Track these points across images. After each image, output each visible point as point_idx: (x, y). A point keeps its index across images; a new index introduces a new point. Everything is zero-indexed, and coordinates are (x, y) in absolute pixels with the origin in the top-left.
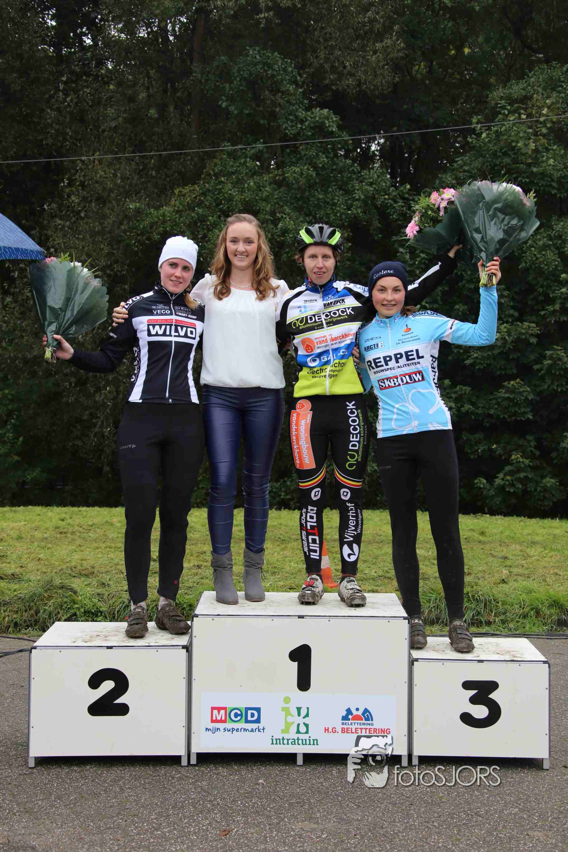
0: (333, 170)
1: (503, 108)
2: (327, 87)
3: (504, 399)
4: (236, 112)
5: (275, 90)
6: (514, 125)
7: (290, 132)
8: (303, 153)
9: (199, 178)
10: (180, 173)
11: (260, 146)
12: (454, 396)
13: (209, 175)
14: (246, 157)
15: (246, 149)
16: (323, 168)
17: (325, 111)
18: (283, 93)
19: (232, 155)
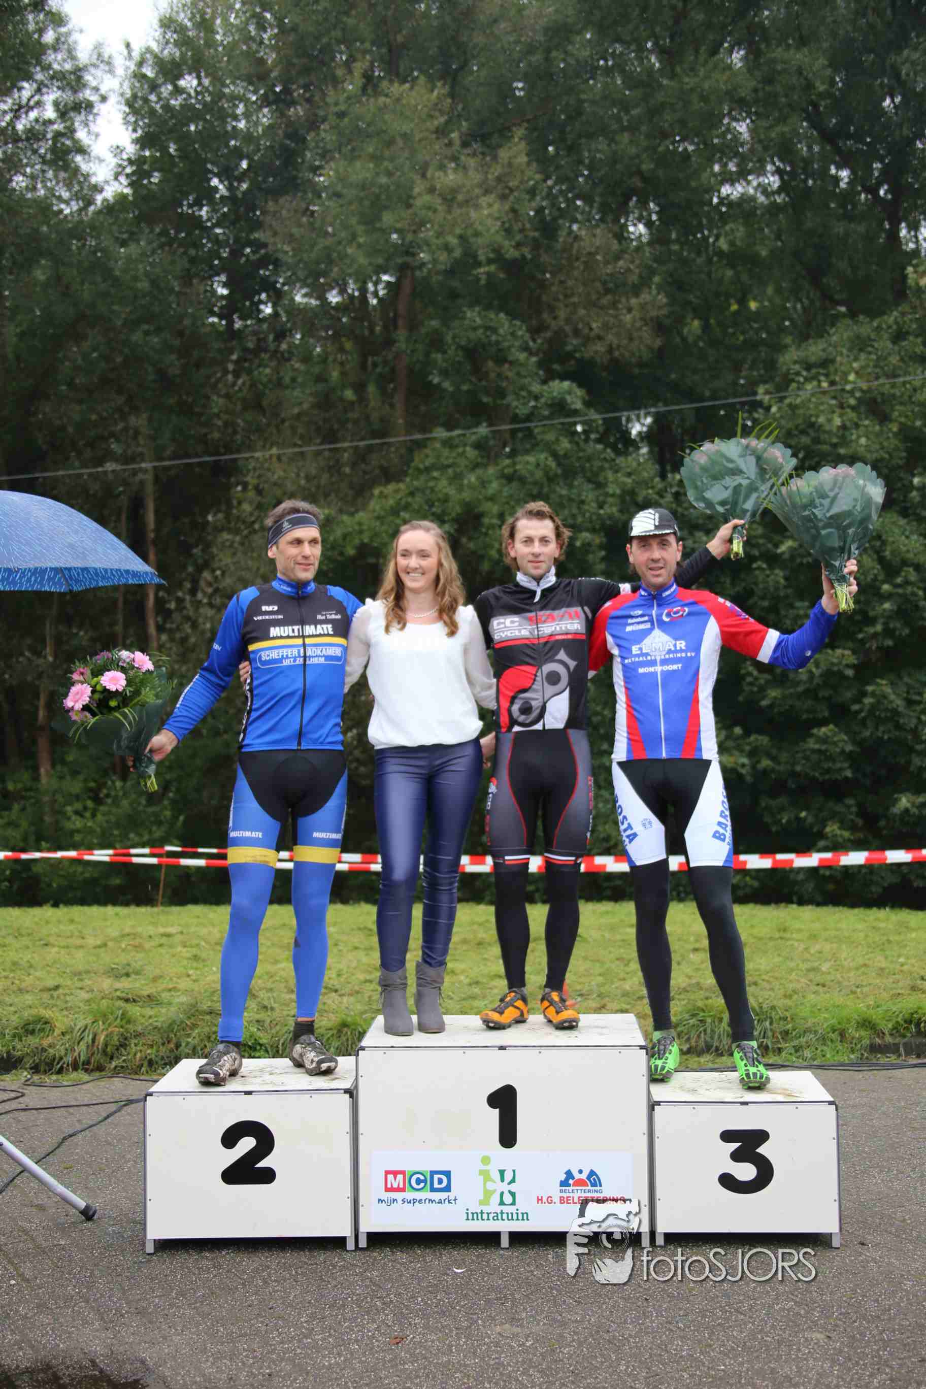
0: (579, 458)
1: (798, 374)
2: (570, 355)
3: (814, 751)
4: (451, 389)
5: (501, 359)
6: (813, 395)
7: (523, 411)
8: (539, 437)
9: (405, 474)
10: (382, 468)
11: (483, 430)
12: (747, 748)
13: (418, 469)
14: (465, 445)
15: (464, 435)
16: (566, 456)
17: (566, 384)
18: (511, 363)
19: (448, 444)
